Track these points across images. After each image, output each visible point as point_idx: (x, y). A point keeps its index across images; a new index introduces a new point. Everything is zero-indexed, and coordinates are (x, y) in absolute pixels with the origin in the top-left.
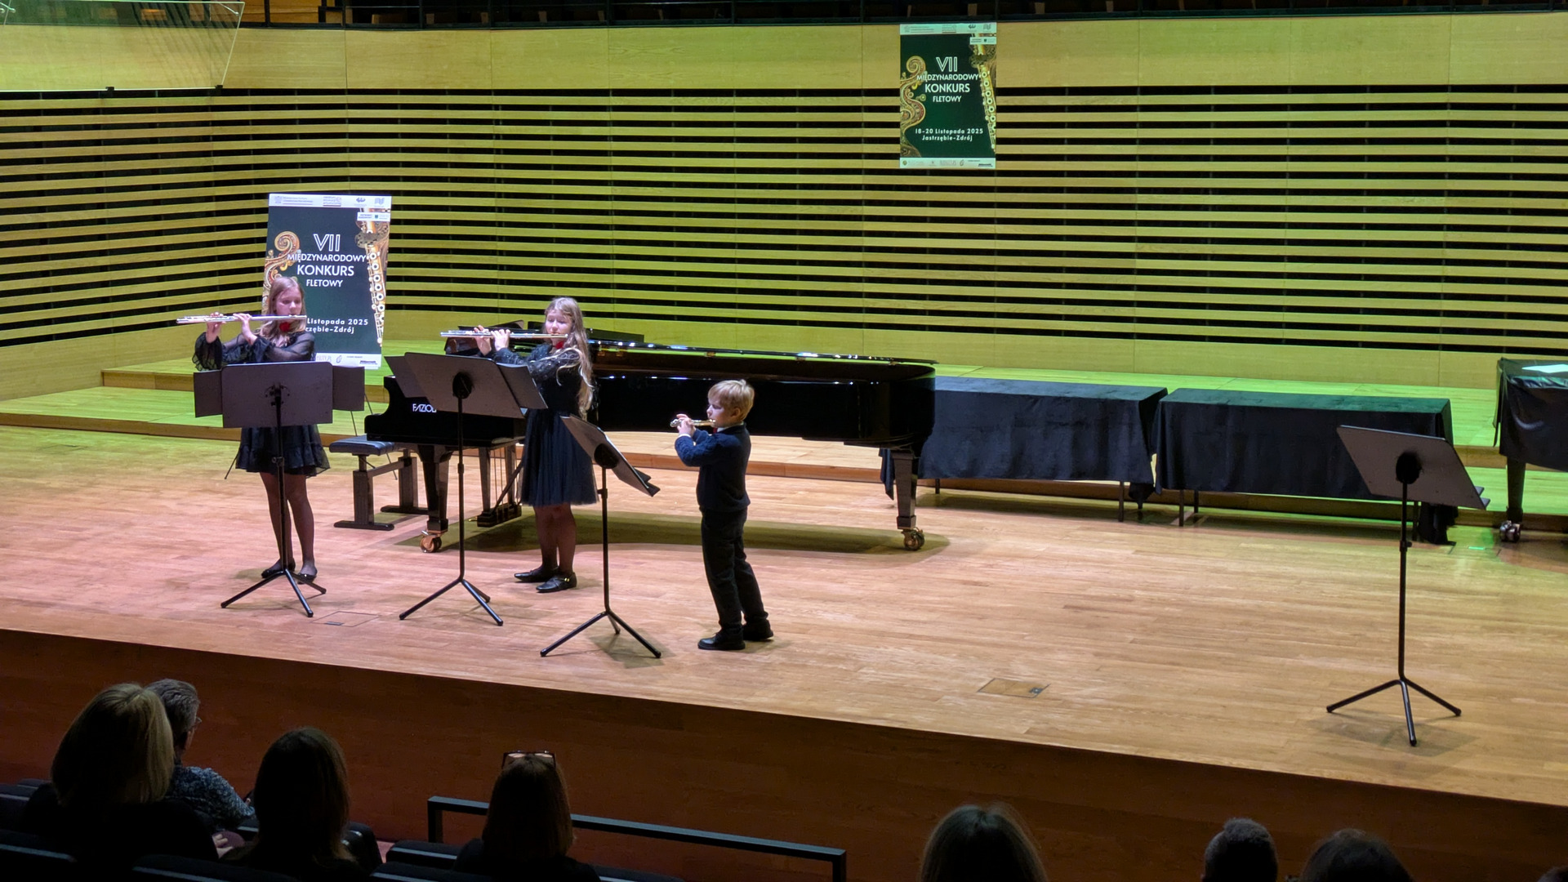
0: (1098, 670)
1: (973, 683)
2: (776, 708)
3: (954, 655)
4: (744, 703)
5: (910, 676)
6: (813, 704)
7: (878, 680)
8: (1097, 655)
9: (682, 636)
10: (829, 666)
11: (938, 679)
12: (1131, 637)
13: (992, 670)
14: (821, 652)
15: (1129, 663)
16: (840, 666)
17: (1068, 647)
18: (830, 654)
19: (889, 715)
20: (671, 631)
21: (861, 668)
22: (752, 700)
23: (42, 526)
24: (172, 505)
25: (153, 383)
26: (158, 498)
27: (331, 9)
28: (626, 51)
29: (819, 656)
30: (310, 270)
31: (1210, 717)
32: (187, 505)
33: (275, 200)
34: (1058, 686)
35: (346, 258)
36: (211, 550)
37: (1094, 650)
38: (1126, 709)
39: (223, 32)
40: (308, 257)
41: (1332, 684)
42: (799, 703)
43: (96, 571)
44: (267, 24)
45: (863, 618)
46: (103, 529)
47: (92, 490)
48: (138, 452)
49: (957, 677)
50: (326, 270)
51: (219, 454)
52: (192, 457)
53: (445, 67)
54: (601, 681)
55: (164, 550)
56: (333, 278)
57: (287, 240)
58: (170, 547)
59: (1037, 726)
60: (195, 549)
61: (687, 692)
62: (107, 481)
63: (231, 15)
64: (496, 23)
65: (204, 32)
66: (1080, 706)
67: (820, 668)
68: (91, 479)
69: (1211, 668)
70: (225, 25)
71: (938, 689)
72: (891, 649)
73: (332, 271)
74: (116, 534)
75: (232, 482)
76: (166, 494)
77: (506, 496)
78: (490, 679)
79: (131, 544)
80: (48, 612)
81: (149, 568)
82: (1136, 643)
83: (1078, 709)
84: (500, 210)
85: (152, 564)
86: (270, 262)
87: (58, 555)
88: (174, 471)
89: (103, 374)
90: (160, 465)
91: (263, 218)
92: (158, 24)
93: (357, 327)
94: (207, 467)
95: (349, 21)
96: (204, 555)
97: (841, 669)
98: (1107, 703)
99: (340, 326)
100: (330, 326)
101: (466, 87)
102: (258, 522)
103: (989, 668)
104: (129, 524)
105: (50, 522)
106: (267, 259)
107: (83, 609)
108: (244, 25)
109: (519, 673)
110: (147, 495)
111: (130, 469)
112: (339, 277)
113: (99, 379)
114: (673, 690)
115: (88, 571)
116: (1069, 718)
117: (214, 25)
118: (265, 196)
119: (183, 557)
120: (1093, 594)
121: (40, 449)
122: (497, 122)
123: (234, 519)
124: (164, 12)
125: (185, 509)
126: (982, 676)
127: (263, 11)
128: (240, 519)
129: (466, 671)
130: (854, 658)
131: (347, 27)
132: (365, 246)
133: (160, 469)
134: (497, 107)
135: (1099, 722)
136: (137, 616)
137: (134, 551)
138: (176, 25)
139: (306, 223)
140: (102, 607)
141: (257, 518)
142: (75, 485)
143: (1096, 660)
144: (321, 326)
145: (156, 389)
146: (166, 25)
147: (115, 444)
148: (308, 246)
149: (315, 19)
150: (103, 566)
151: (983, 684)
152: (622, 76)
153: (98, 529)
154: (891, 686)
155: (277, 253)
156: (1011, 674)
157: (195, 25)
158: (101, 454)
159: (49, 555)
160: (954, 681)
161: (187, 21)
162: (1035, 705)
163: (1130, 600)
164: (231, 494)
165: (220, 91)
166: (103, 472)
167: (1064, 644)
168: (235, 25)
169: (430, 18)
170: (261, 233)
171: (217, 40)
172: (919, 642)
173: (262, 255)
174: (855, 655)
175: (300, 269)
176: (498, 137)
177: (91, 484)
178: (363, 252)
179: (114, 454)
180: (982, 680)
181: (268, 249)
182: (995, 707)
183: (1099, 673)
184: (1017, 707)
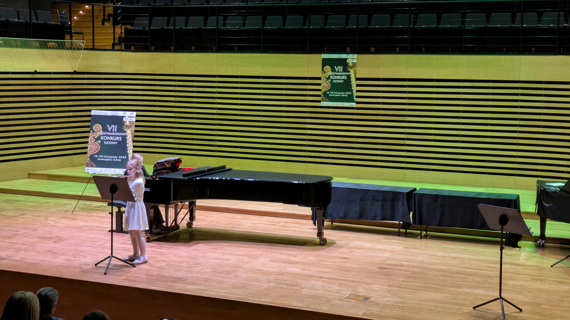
0: (389, 291)
1: (343, 295)
2: (271, 303)
3: (337, 285)
4: (259, 301)
5: (320, 292)
6: (284, 302)
7: (308, 293)
8: (389, 286)
9: (237, 275)
10: (291, 288)
11: (330, 293)
12: (402, 279)
13: (350, 291)
14: (288, 282)
15: (400, 289)
16: (295, 288)
17: (379, 283)
18: (291, 283)
19: (313, 307)
20: (233, 274)
21: (302, 289)
22: (262, 300)
23: (4, 230)
24: (52, 223)
25: (47, 178)
26: (47, 220)
27: (117, 44)
28: (223, 61)
29: (287, 284)
30: (105, 138)
31: (430, 310)
32: (58, 223)
33: (93, 113)
34: (375, 297)
35: (119, 134)
36: (66, 240)
37: (388, 284)
38: (399, 306)
39: (77, 51)
40: (105, 133)
41: (475, 299)
42: (279, 302)
43: (23, 247)
44: (93, 49)
45: (303, 270)
46: (26, 231)
47: (23, 216)
48: (40, 203)
49: (338, 293)
50: (111, 138)
51: (70, 204)
52: (60, 205)
53: (157, 66)
54: (206, 292)
55: (48, 239)
56: (114, 141)
57: (98, 127)
58: (50, 238)
59: (366, 312)
60: (59, 239)
61: (238, 296)
62: (28, 213)
63: (80, 45)
64: (176, 50)
65: (70, 51)
66: (382, 305)
67: (287, 288)
68: (23, 213)
69: (431, 292)
70: (78, 49)
71: (330, 297)
72: (314, 282)
73: (113, 138)
74: (31, 233)
75: (75, 215)
76: (50, 219)
77: (174, 222)
78: (166, 290)
79: (37, 237)
80: (4, 261)
81: (42, 246)
82: (403, 282)
83: (381, 306)
84: (176, 117)
85: (44, 245)
86: (91, 135)
87: (9, 240)
88: (53, 210)
89: (29, 174)
90: (48, 208)
91: (89, 119)
92: (54, 48)
93: (122, 159)
94: (65, 209)
95: (123, 48)
96: (63, 242)
97: (295, 289)
98: (393, 304)
99: (116, 158)
100: (112, 159)
101: (165, 73)
102: (83, 230)
103: (349, 290)
104: (36, 230)
105: (7, 228)
106: (90, 134)
107: (17, 261)
108: (85, 49)
109: (177, 288)
110: (43, 219)
111: (37, 209)
112: (116, 141)
113: (27, 176)
114: (233, 296)
115: (20, 246)
116: (379, 309)
117: (74, 49)
118: (90, 111)
119: (55, 242)
120: (388, 263)
121: (5, 201)
122: (175, 86)
123: (74, 228)
124: (56, 44)
125: (56, 224)
126: (346, 293)
127: (92, 44)
128: (77, 228)
129: (157, 287)
130: (300, 285)
131: (122, 51)
132: (126, 130)
133: (48, 209)
134: (175, 81)
135: (389, 311)
136: (37, 264)
137: (37, 240)
138: (60, 49)
139: (105, 121)
140: (24, 260)
141: (83, 228)
142: (17, 215)
143: (389, 288)
144: (109, 158)
145: (48, 180)
146: (57, 48)
147: (32, 200)
148: (105, 129)
149: (111, 48)
150: (26, 245)
151: (347, 296)
152: (222, 70)
153: (24, 231)
154: (313, 296)
155: (94, 132)
156: (357, 292)
157: (67, 49)
158: (27, 203)
159: (6, 240)
160: (336, 294)
161: (65, 47)
162: (366, 304)
163: (402, 266)
164: (74, 219)
165: (75, 73)
166: (27, 210)
167: (377, 281)
168: (82, 49)
169: (153, 48)
170: (89, 124)
171: (75, 54)
172: (324, 280)
173: (88, 132)
174: (300, 284)
175: (102, 138)
176: (176, 91)
177: (23, 214)
178: (125, 132)
179: (32, 204)
180: (347, 294)
181: (91, 130)
182: (351, 304)
183: (390, 293)
184: (360, 304)
